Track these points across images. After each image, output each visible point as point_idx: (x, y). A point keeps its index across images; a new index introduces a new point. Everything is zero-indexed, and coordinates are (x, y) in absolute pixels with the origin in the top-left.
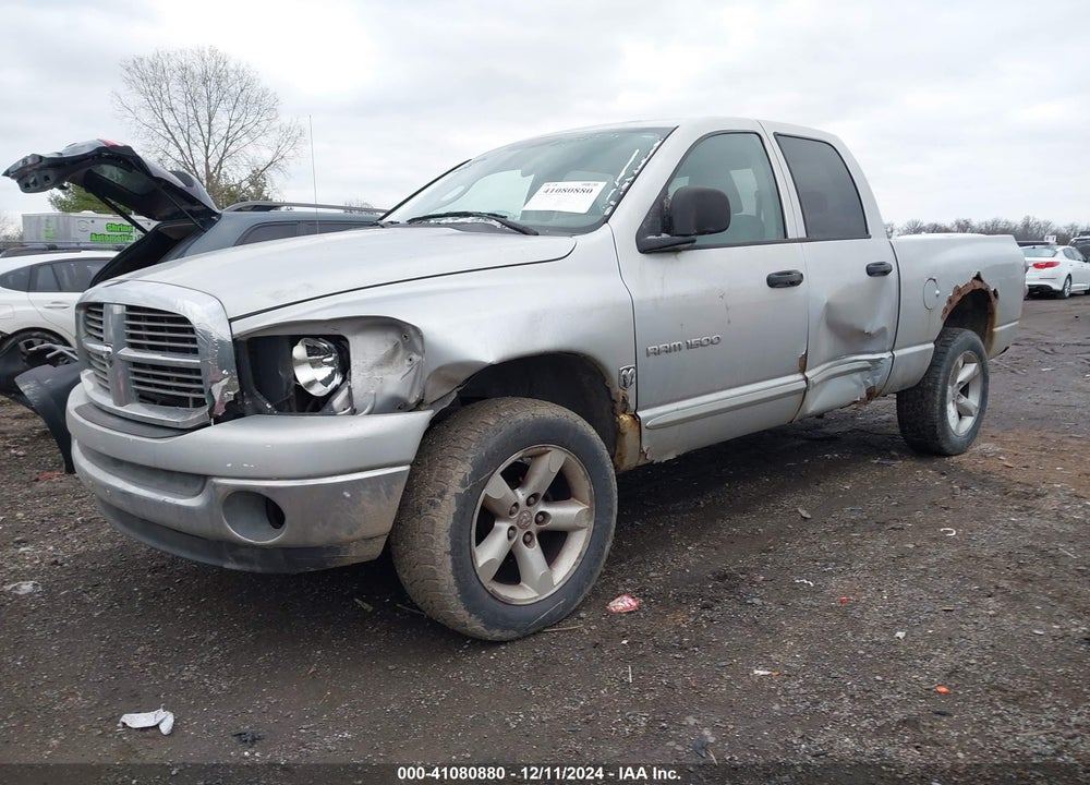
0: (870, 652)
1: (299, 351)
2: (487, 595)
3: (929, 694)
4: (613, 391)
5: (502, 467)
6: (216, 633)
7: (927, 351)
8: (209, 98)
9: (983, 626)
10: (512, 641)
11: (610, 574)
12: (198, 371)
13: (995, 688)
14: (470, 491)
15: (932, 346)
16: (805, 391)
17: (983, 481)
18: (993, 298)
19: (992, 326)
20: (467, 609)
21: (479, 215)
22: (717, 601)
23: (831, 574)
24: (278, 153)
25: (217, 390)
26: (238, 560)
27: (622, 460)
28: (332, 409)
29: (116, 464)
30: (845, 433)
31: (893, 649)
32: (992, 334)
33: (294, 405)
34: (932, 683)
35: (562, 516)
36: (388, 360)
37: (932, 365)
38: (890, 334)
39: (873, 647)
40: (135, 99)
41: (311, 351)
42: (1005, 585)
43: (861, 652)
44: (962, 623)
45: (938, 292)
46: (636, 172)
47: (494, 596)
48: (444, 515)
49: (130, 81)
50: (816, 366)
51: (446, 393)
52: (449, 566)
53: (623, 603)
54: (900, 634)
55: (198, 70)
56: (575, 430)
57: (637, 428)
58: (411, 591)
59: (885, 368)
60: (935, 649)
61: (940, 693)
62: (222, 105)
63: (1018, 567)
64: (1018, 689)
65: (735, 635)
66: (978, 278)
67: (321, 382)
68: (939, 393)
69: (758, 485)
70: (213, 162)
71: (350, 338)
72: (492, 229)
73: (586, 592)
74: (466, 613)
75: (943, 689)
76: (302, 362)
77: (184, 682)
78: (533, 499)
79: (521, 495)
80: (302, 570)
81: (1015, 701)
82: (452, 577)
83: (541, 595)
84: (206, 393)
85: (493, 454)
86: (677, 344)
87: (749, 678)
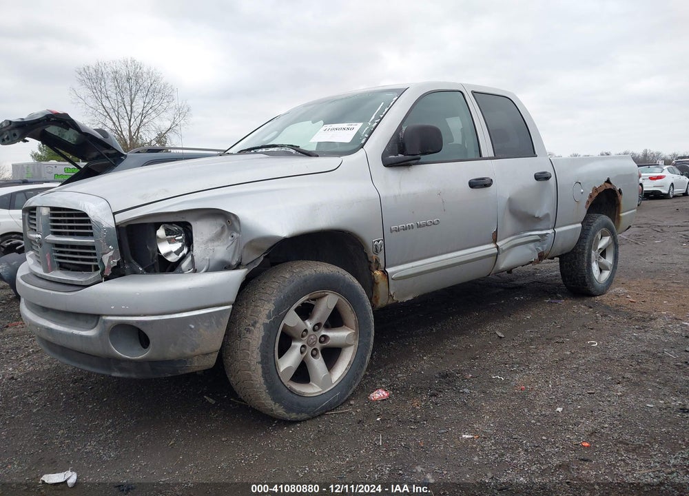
0: (539, 421)
1: (161, 233)
2: (287, 390)
3: (577, 448)
4: (369, 255)
5: (295, 306)
6: (111, 421)
7: (577, 228)
8: (131, 90)
9: (613, 403)
10: (305, 420)
11: (372, 376)
12: (93, 248)
13: (621, 442)
14: (273, 321)
15: (580, 225)
16: (497, 255)
17: (617, 311)
18: (619, 194)
19: (619, 213)
20: (273, 399)
21: (282, 146)
22: (441, 391)
23: (516, 372)
24: (174, 123)
25: (106, 259)
26: (121, 370)
27: (377, 302)
28: (181, 269)
29: (45, 310)
30: (528, 284)
31: (554, 419)
32: (619, 218)
33: (157, 268)
34: (580, 439)
35: (337, 337)
36: (218, 237)
37: (581, 238)
38: (552, 218)
39: (541, 418)
40: (84, 92)
41: (168, 232)
42: (629, 376)
43: (533, 421)
44: (600, 401)
45: (582, 191)
46: (382, 116)
47: (291, 391)
48: (256, 337)
49: (81, 81)
50: (505, 238)
51: (256, 258)
52: (260, 371)
53: (379, 394)
54: (559, 409)
55: (124, 73)
56: (344, 280)
57: (386, 280)
58: (237, 389)
59: (550, 240)
60: (582, 418)
61: (584, 446)
62: (139, 94)
63: (638, 364)
64: (636, 443)
65: (451, 413)
66: (608, 181)
67: (175, 252)
68: (586, 255)
69: (471, 318)
70: (133, 129)
71: (192, 223)
72: (290, 154)
73: (354, 387)
74: (273, 403)
75: (587, 444)
76: (162, 240)
77: (86, 453)
78: (317, 326)
79: (309, 324)
80: (163, 376)
81: (634, 450)
82: (262, 379)
83: (323, 390)
84: (99, 261)
85: (289, 297)
86: (410, 225)
87: (459, 440)
